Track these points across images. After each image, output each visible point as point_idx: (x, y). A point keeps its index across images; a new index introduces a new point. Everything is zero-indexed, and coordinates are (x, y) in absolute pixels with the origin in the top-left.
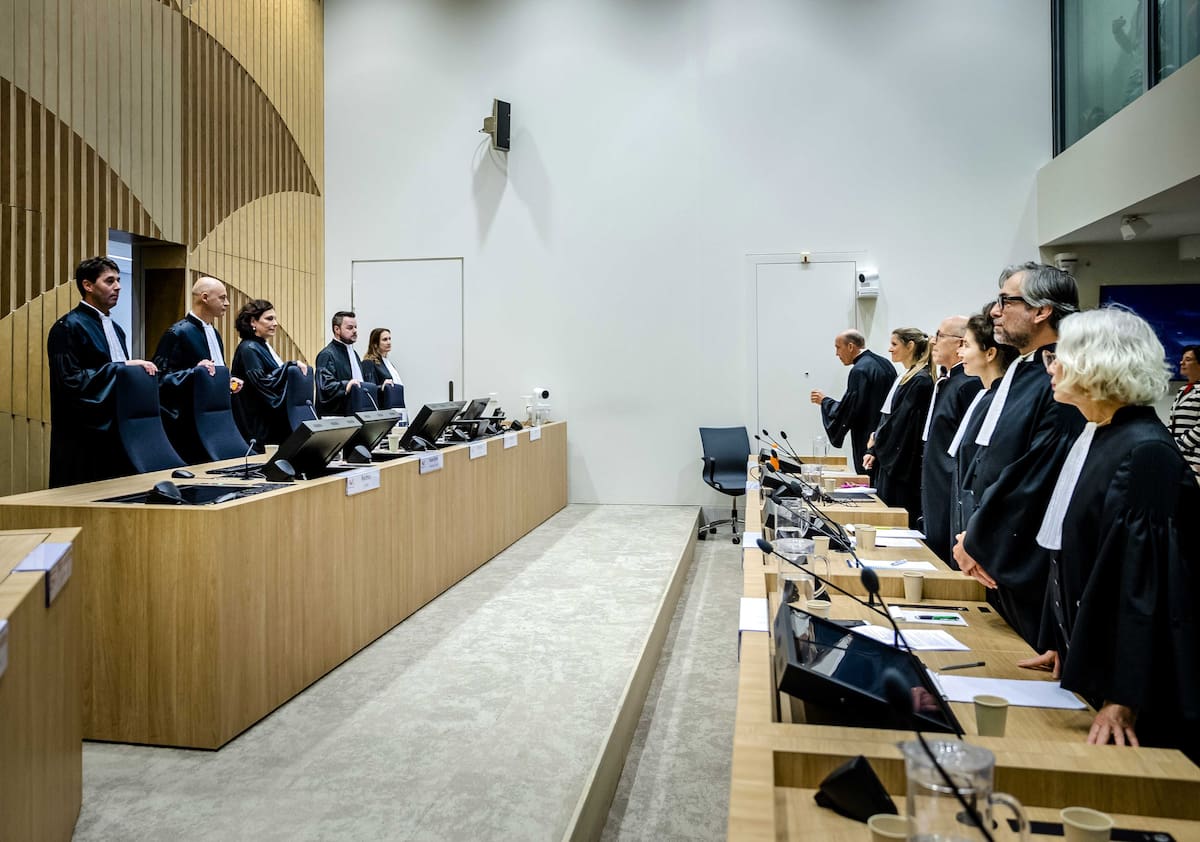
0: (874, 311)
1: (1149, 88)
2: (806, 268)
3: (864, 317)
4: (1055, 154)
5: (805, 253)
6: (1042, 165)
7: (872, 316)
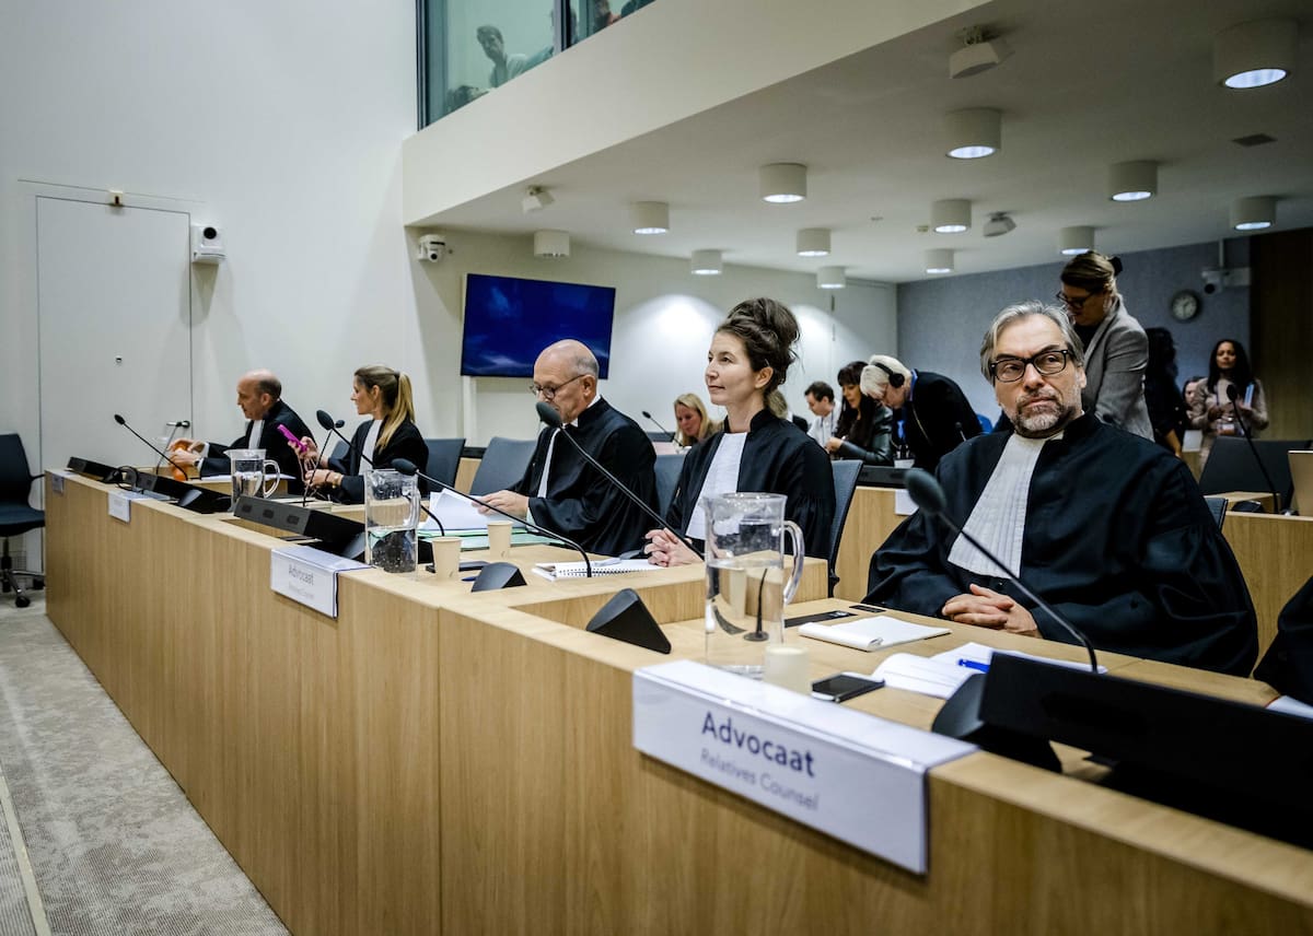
0: (214, 281)
1: (563, 50)
2: (117, 213)
3: (201, 290)
4: (421, 127)
5: (118, 192)
6: (406, 137)
7: (212, 289)
